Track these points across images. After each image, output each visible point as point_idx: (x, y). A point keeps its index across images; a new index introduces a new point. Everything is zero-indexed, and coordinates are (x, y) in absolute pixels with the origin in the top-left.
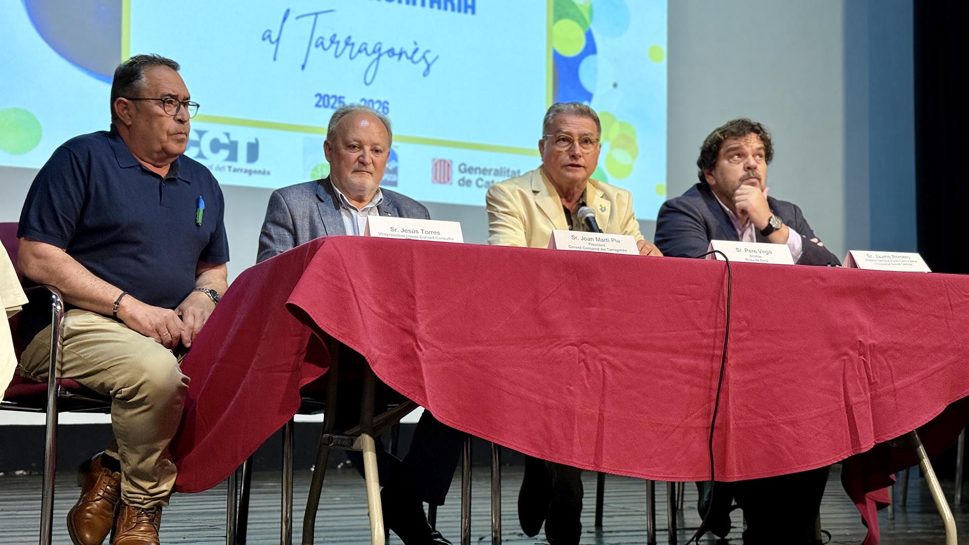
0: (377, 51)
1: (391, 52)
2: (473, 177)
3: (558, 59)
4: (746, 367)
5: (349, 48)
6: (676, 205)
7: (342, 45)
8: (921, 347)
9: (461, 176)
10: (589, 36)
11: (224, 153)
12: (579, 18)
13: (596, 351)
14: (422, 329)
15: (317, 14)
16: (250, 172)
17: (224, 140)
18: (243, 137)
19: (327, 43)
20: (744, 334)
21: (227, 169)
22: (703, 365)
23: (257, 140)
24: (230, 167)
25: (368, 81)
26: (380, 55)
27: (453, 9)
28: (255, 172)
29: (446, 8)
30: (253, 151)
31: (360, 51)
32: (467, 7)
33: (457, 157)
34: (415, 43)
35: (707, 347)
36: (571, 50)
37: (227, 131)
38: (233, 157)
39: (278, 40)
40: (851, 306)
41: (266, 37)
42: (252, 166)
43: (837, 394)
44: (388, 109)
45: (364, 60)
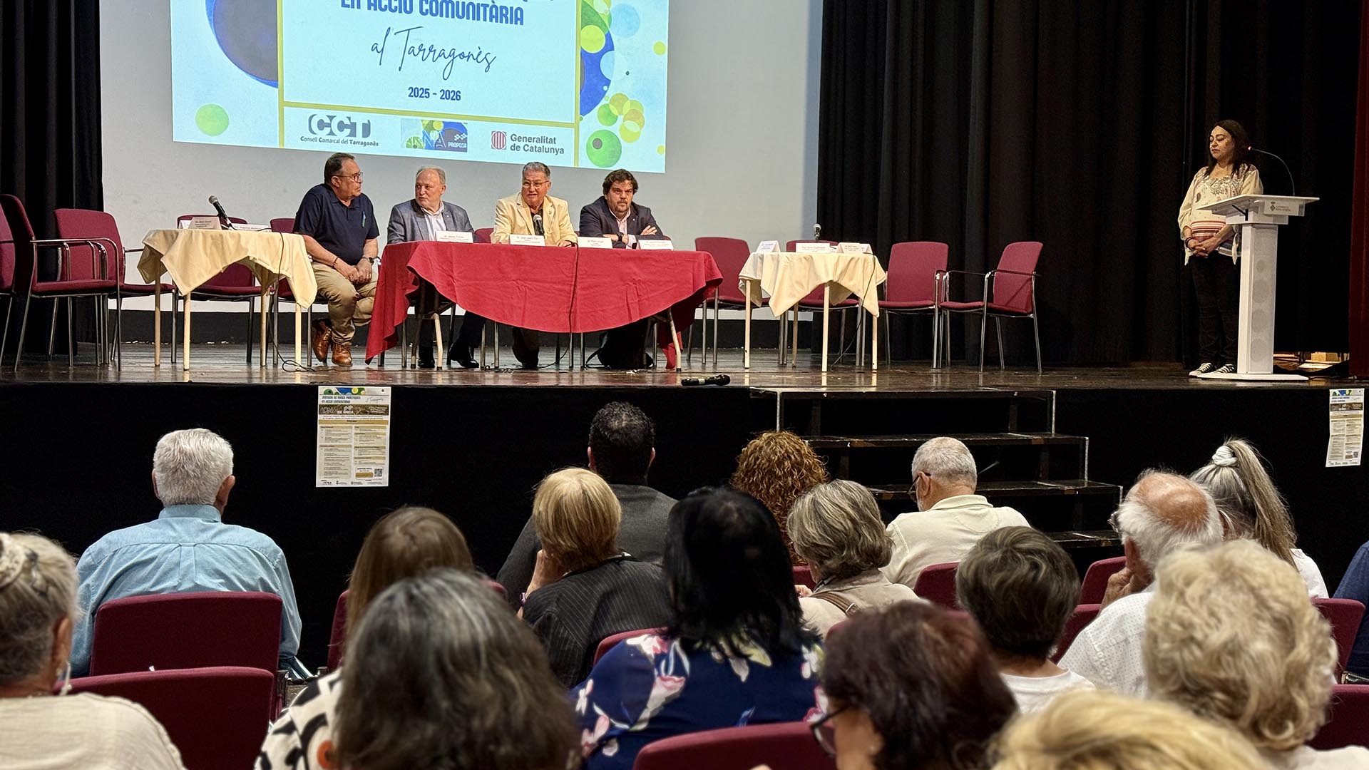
0: (452, 55)
1: (462, 56)
2: (521, 144)
3: (584, 55)
4: (583, 289)
5: (432, 54)
6: (588, 209)
7: (427, 52)
8: (660, 281)
9: (512, 143)
10: (608, 37)
11: (347, 131)
12: (601, 25)
13: (523, 283)
14: (455, 275)
15: (409, 30)
16: (365, 144)
17: (347, 122)
18: (359, 119)
19: (416, 51)
20: (584, 276)
21: (349, 142)
22: (567, 288)
23: (369, 121)
24: (351, 141)
25: (445, 78)
26: (454, 58)
27: (507, 22)
28: (369, 144)
29: (501, 22)
30: (367, 129)
31: (439, 56)
32: (517, 19)
33: (509, 129)
34: (479, 48)
35: (569, 281)
36: (594, 49)
37: (349, 116)
38: (353, 134)
39: (383, 50)
40: (631, 264)
41: (374, 48)
42: (366, 140)
43: (623, 300)
44: (460, 96)
45: (443, 62)
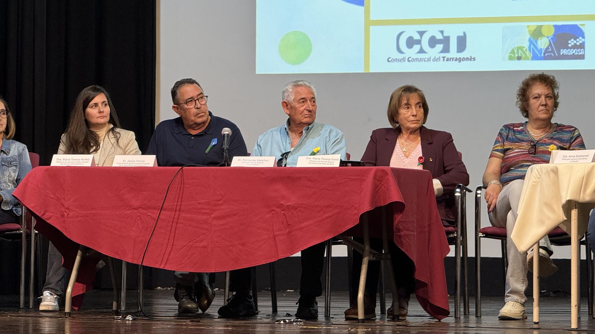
8: (317, 206)
13: (146, 212)
16: (460, 60)
17: (439, 37)
21: (442, 59)
23: (464, 33)
24: (444, 57)
28: (464, 59)
30: (462, 43)
37: (442, 29)
38: (446, 49)
42: (461, 55)
